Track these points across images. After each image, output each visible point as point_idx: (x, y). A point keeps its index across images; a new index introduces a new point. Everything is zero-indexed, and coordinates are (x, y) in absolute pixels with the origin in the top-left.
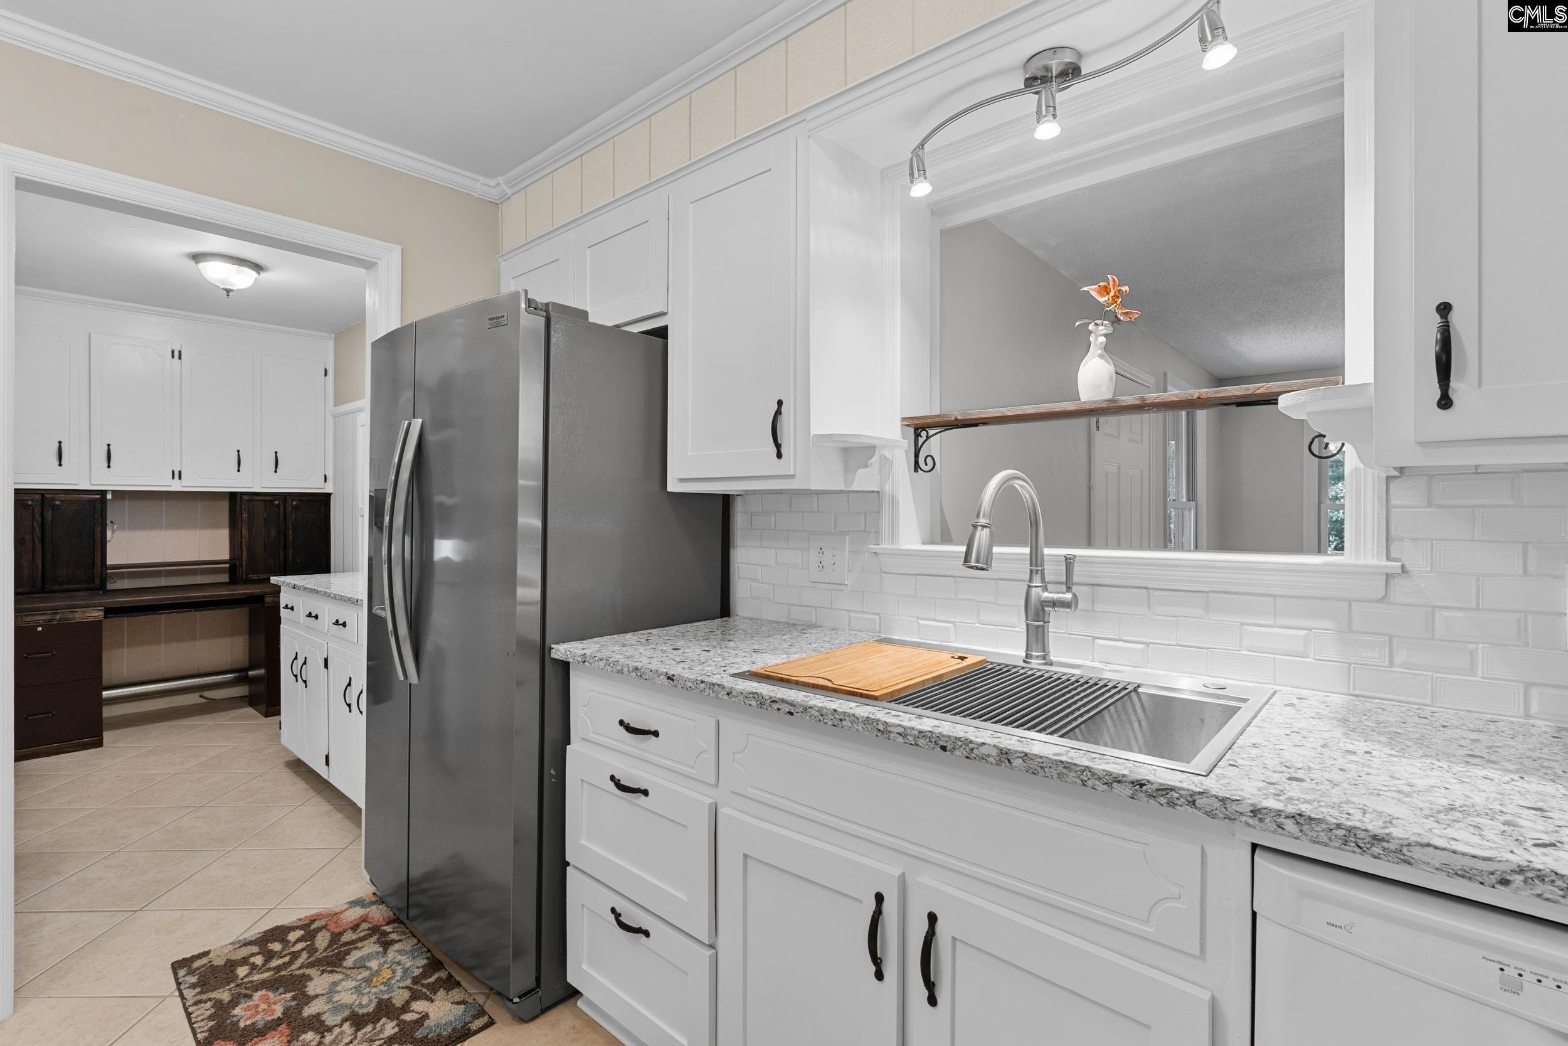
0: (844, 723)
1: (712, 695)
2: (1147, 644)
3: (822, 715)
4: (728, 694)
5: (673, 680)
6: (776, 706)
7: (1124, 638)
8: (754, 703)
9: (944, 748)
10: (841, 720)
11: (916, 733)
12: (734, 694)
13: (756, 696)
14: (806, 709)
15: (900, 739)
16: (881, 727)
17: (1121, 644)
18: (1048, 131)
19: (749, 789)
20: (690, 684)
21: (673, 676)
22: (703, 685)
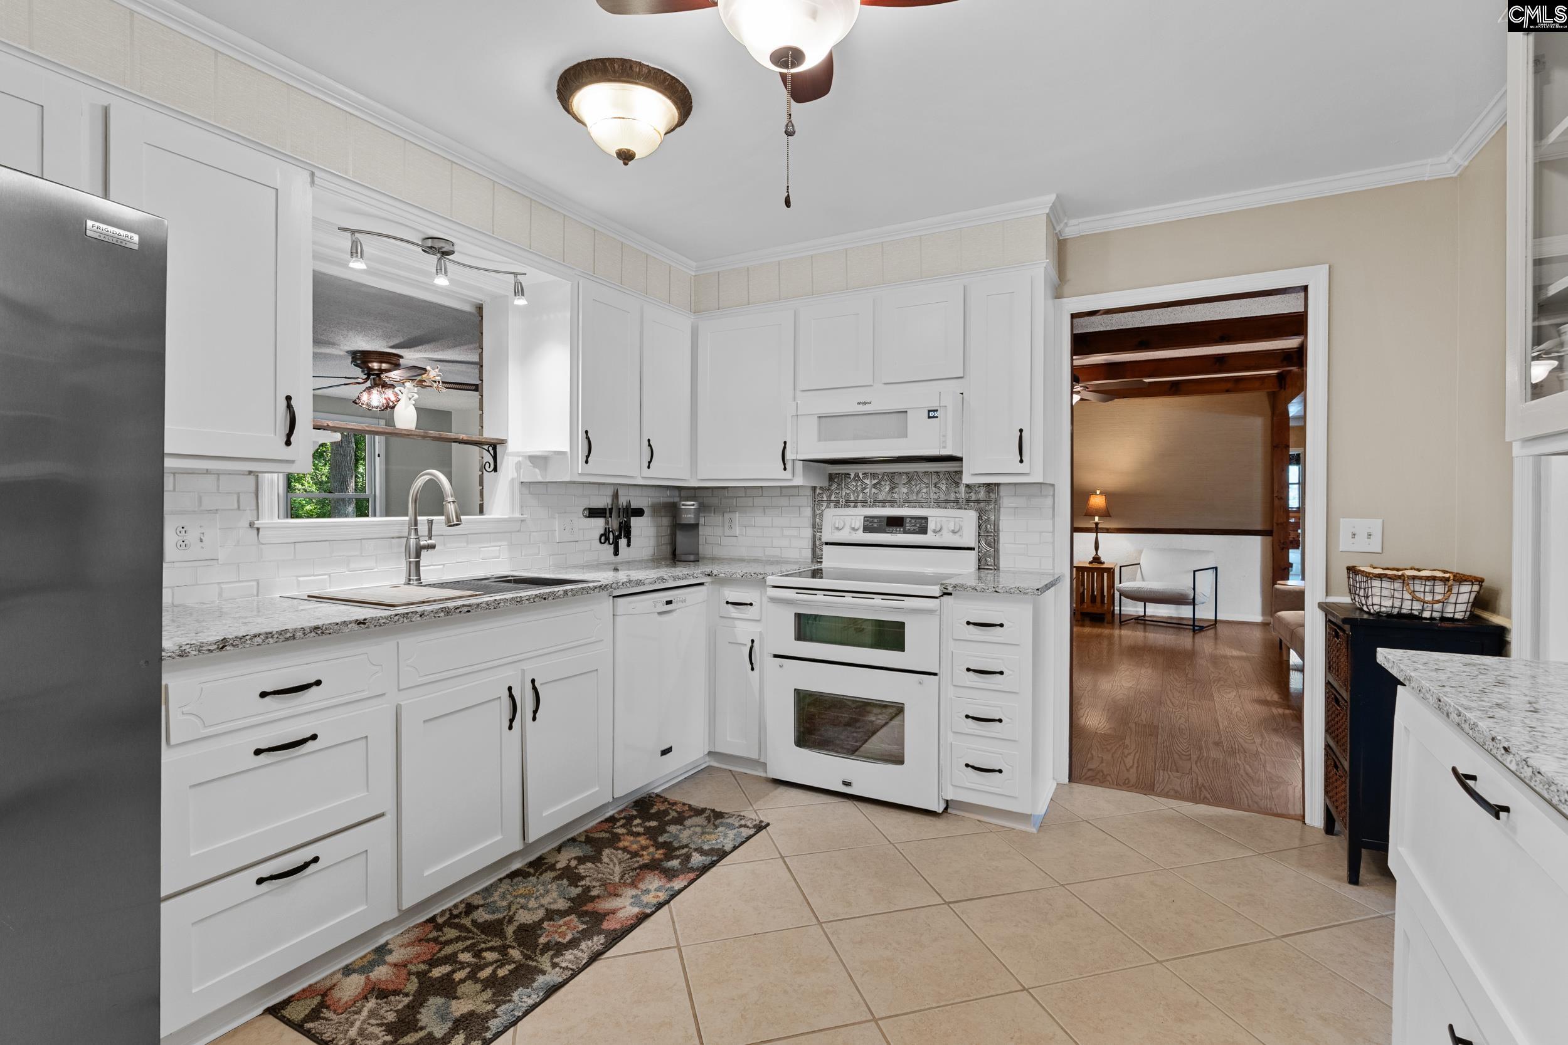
0: (501, 604)
1: (405, 621)
2: (444, 565)
3: (488, 605)
4: (421, 616)
5: (364, 623)
6: (458, 611)
7: (434, 564)
8: (442, 614)
9: (545, 599)
10: (499, 604)
11: (534, 596)
12: (426, 613)
13: (444, 609)
14: (478, 605)
15: (527, 602)
16: (519, 600)
17: (432, 567)
18: (441, 281)
19: (419, 680)
20: (384, 621)
21: (365, 620)
22: (397, 617)
